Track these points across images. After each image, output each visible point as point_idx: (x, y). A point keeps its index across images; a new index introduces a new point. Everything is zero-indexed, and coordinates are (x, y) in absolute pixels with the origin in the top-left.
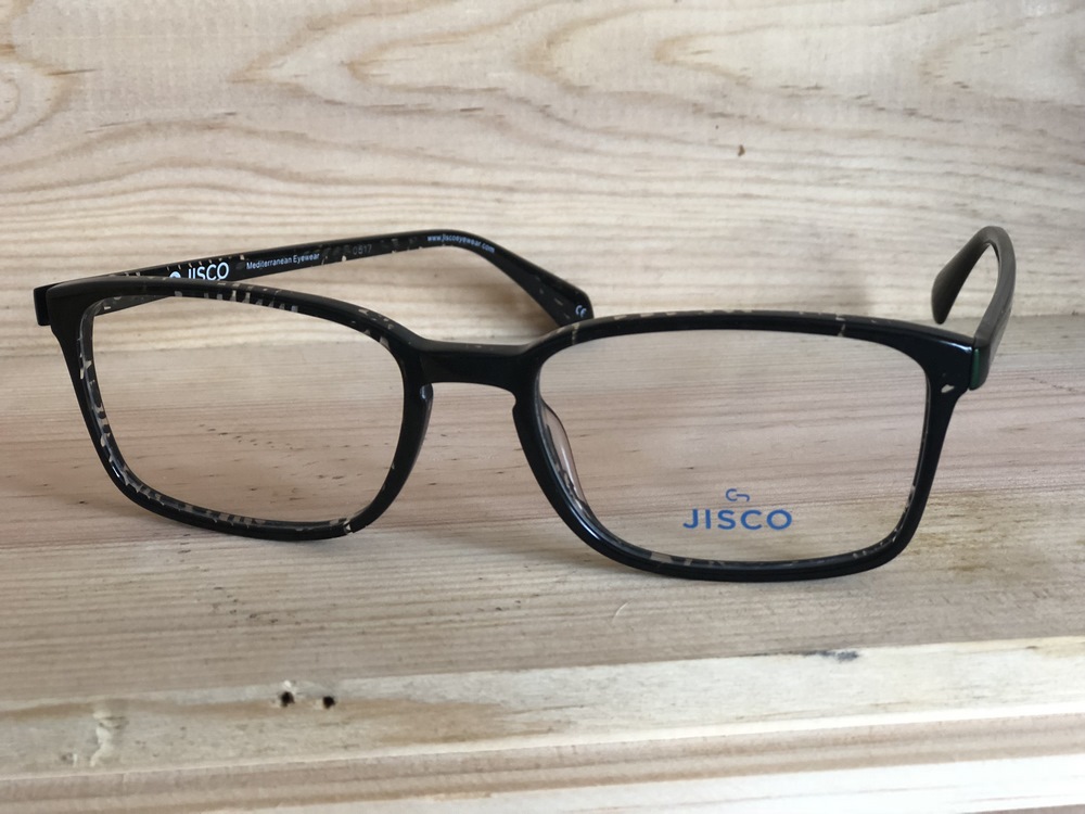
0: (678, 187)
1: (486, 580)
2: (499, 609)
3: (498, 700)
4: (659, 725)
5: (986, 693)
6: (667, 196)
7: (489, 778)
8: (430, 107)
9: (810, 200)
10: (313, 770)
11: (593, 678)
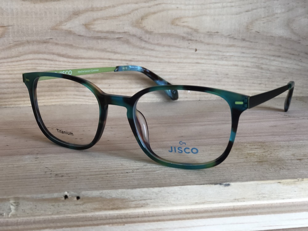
0: (178, 60)
1: (124, 165)
2: (127, 173)
3: (127, 197)
4: (173, 205)
5: (266, 196)
6: (175, 63)
7: (124, 220)
8: (108, 37)
9: (216, 64)
10: (74, 218)
11: (154, 191)
